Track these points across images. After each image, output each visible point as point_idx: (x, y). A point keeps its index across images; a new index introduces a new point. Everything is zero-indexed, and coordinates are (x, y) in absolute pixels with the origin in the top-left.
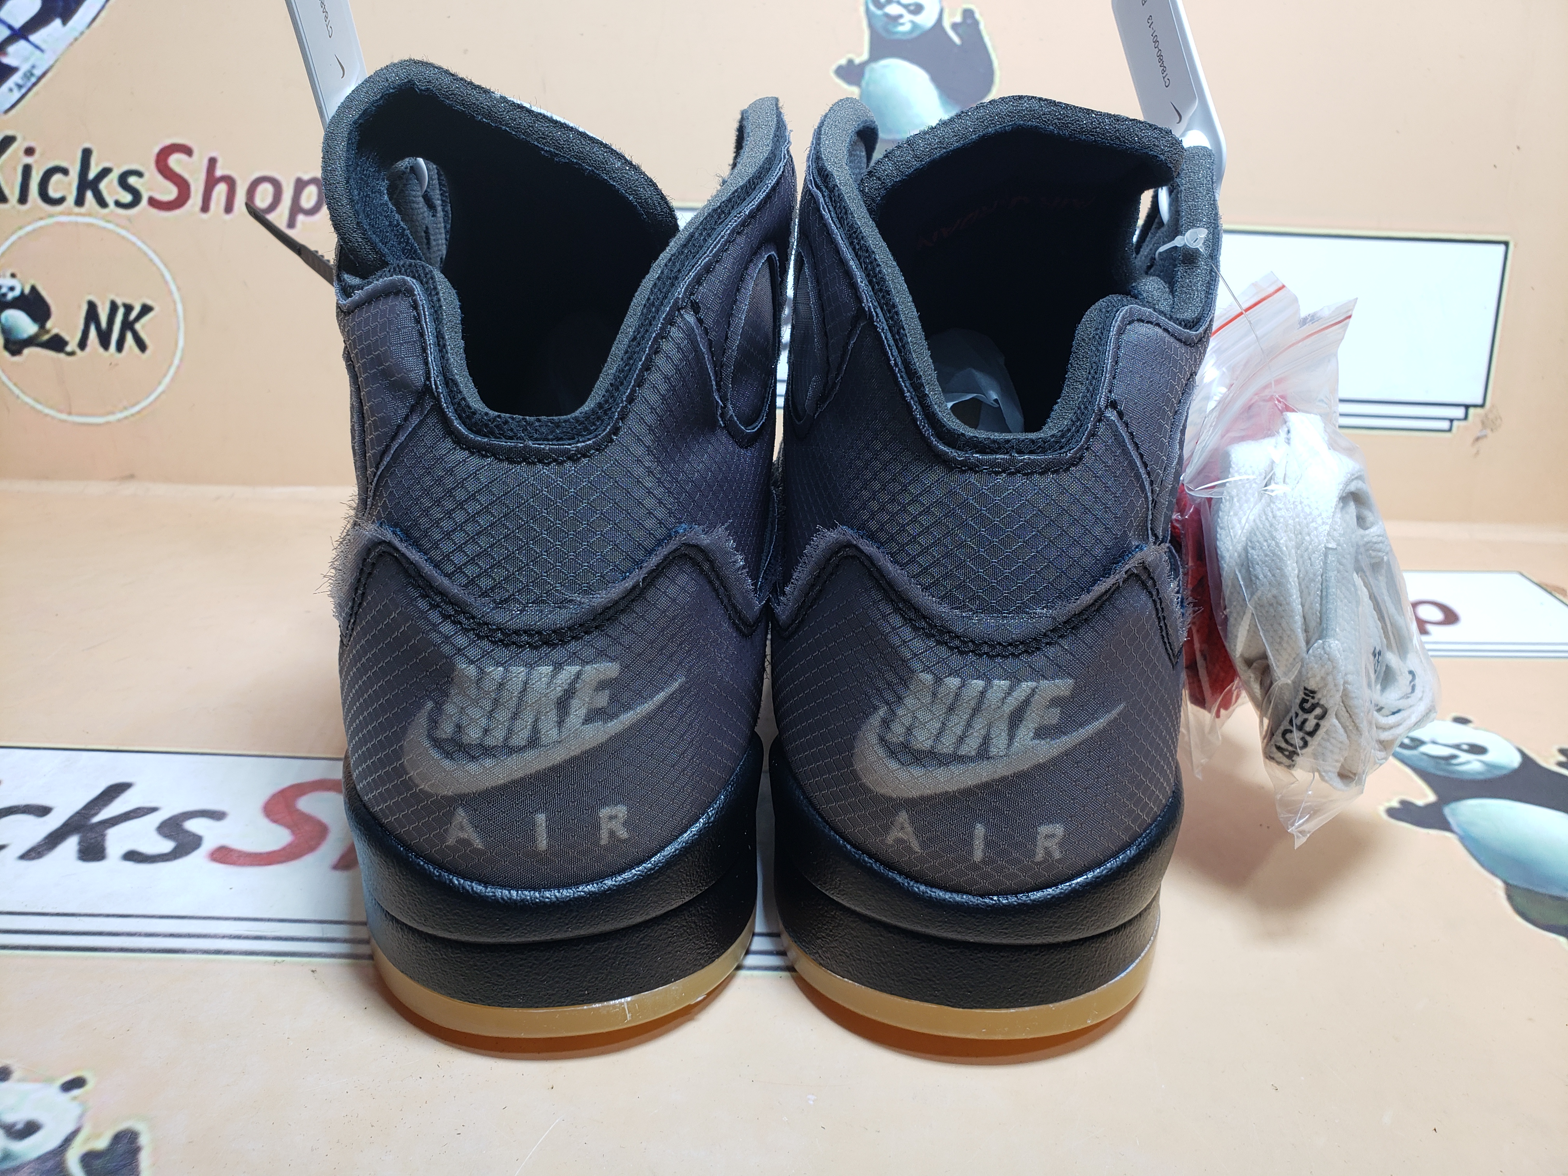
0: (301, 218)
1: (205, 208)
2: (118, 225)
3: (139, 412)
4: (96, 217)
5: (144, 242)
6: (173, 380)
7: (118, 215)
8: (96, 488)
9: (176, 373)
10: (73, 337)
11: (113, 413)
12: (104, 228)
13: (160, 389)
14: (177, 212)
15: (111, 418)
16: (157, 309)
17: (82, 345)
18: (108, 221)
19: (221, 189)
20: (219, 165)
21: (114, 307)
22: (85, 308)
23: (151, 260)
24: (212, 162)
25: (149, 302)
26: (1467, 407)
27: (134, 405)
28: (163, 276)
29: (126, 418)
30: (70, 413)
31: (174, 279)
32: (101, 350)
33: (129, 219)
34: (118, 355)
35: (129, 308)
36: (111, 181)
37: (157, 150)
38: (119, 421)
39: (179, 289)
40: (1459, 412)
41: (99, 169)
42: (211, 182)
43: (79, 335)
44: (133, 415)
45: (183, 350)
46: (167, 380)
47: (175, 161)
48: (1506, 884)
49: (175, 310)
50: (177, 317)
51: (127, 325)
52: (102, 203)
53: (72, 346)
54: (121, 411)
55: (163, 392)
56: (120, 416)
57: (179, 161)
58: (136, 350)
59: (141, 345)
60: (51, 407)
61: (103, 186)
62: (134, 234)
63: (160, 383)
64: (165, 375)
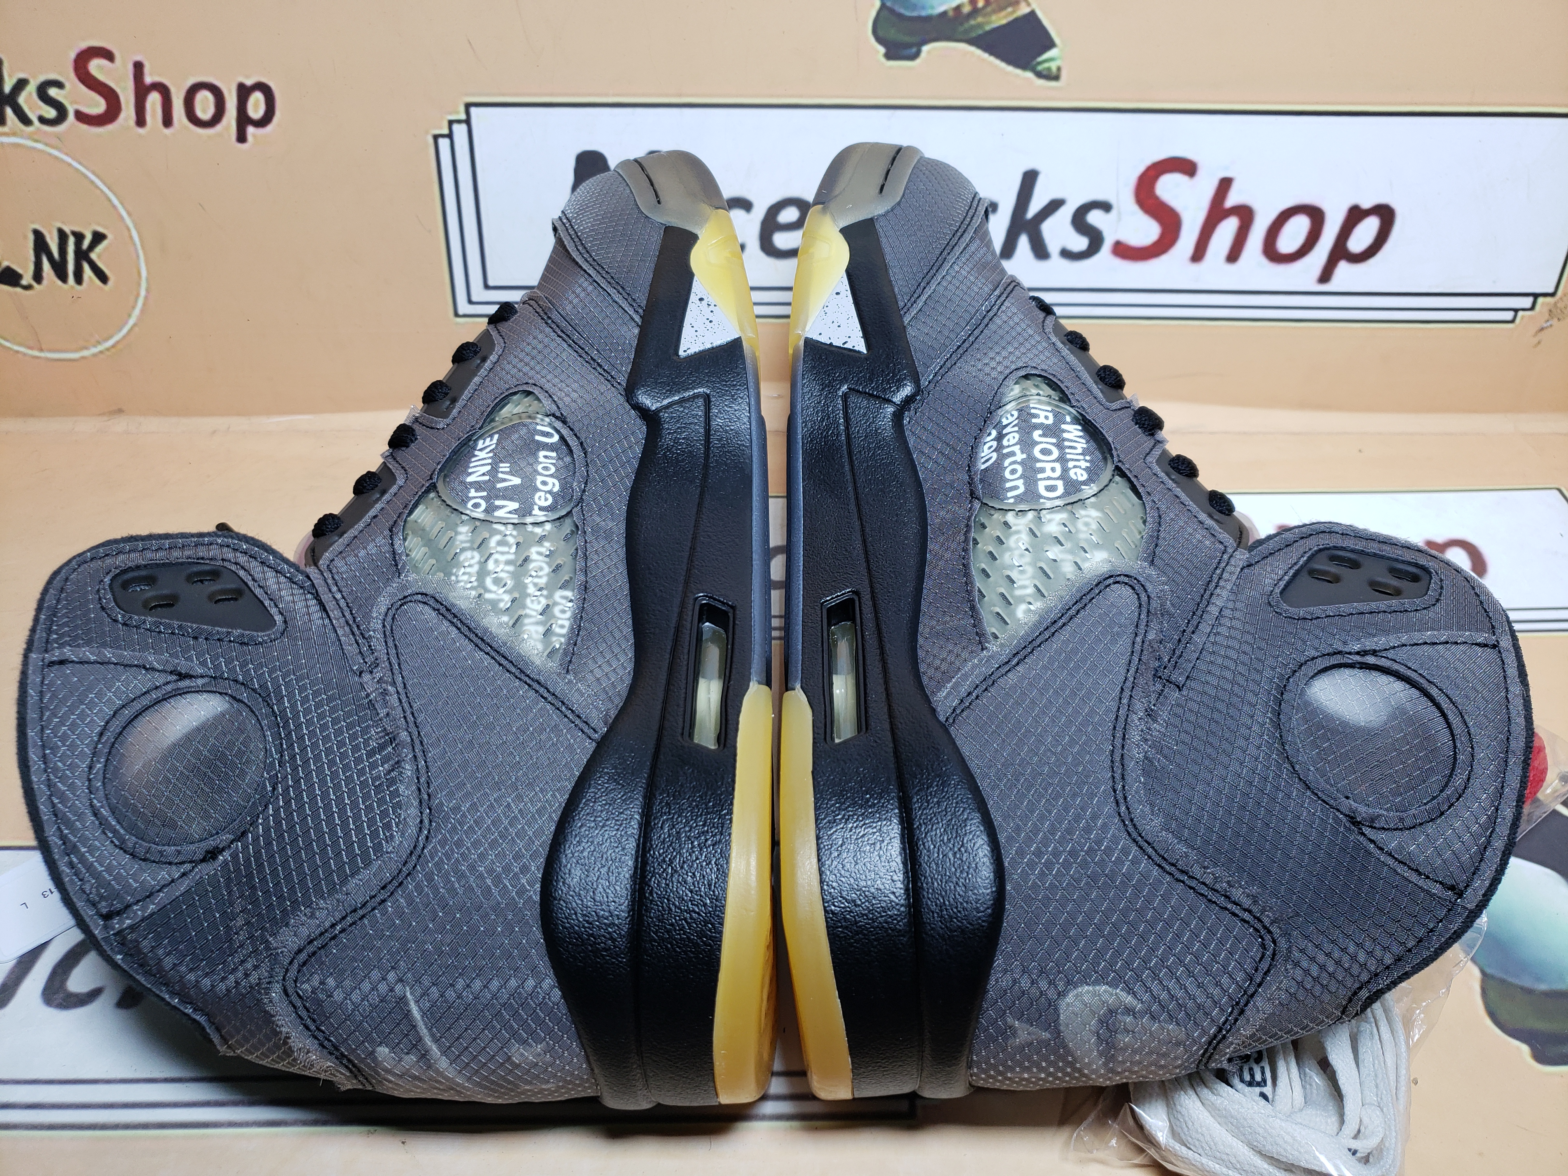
0: (251, 130)
1: (141, 121)
2: (46, 144)
3: (113, 346)
4: (22, 137)
5: (80, 163)
6: (142, 311)
7: (45, 133)
8: (86, 426)
9: (144, 304)
10: (26, 269)
11: (86, 348)
12: (34, 149)
13: (131, 322)
14: (110, 127)
15: (85, 353)
16: (110, 236)
17: (38, 276)
18: (36, 141)
19: (154, 100)
20: (147, 70)
21: (62, 236)
22: (31, 237)
23: (92, 182)
24: (138, 67)
25: (101, 230)
26: (1536, 296)
27: (107, 339)
28: (110, 200)
29: (101, 352)
30: (41, 350)
31: (122, 204)
32: (59, 283)
33: (58, 137)
34: (78, 287)
35: (79, 237)
36: (30, 94)
37: (73, 55)
38: (94, 355)
39: (129, 214)
40: (1527, 302)
41: (14, 81)
42: (142, 91)
43: (31, 267)
44: (108, 349)
45: (147, 279)
46: (137, 312)
47: (96, 67)
48: (1483, 972)
49: (131, 237)
50: (135, 245)
51: (82, 255)
52: (25, 120)
53: (27, 279)
54: (95, 346)
55: (135, 325)
56: (94, 350)
57: (100, 67)
58: (97, 282)
59: (102, 277)
60: (20, 344)
61: (22, 100)
62: (67, 154)
63: (130, 316)
64: (134, 307)
